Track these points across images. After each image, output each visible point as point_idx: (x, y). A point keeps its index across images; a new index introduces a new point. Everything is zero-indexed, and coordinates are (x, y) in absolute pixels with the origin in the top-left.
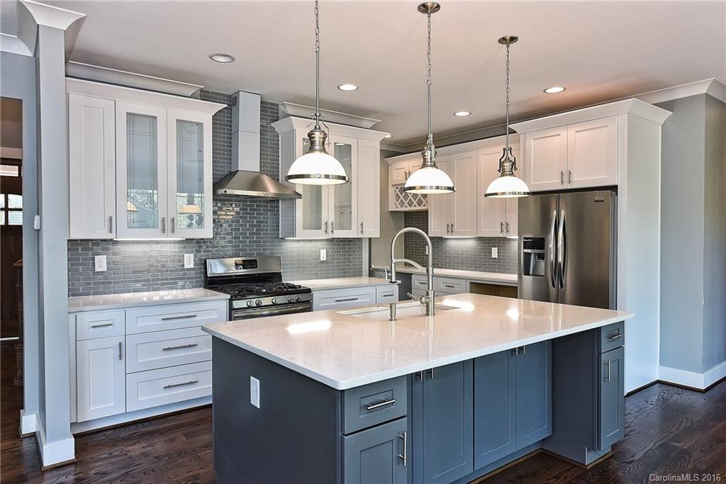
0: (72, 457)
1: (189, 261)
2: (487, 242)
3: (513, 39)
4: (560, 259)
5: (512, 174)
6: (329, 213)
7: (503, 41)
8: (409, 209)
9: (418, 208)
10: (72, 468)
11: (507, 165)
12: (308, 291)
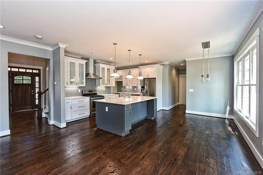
0: (66, 126)
1: (79, 91)
2: (134, 87)
3: (141, 55)
4: (147, 90)
5: (141, 76)
6: (106, 82)
7: (139, 55)
8: (119, 81)
9: (120, 81)
10: (66, 128)
11: (140, 75)
12: (104, 96)
